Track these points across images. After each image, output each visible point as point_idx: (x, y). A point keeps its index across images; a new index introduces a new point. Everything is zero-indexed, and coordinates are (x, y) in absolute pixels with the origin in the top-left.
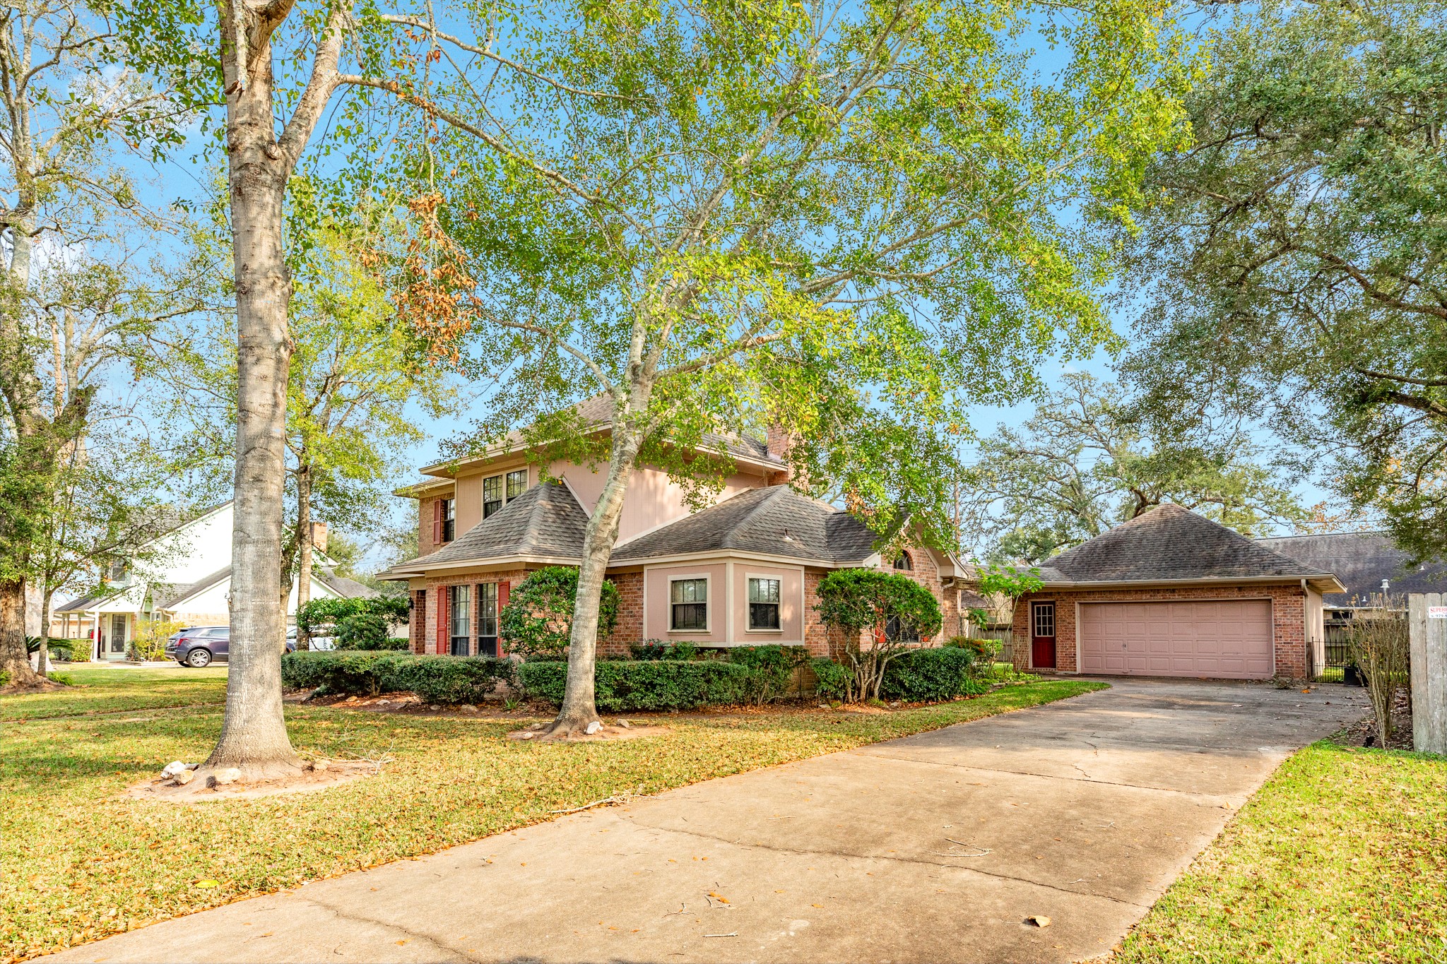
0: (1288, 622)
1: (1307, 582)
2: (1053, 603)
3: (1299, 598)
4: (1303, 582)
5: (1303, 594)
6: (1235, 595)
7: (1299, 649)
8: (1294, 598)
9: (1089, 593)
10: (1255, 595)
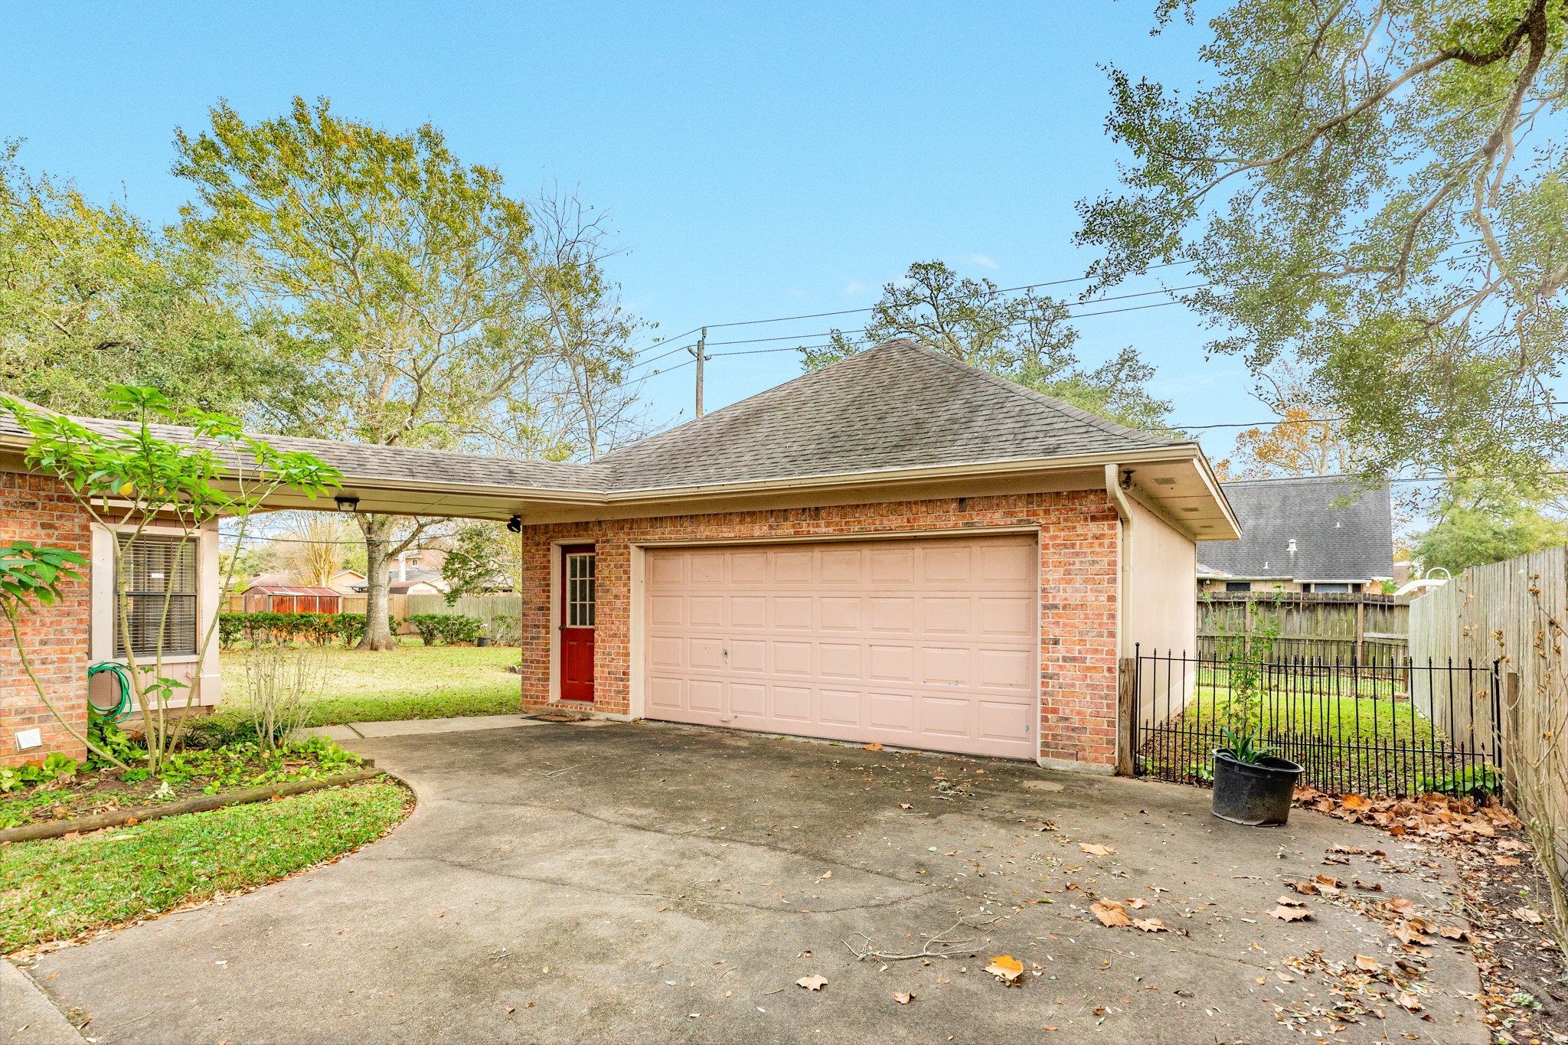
0: (1075, 598)
1: (1127, 477)
2: (590, 548)
3: (1102, 527)
4: (1111, 473)
5: (1114, 514)
6: (951, 522)
7: (1100, 678)
8: (1094, 528)
9: (655, 521)
10: (996, 520)
